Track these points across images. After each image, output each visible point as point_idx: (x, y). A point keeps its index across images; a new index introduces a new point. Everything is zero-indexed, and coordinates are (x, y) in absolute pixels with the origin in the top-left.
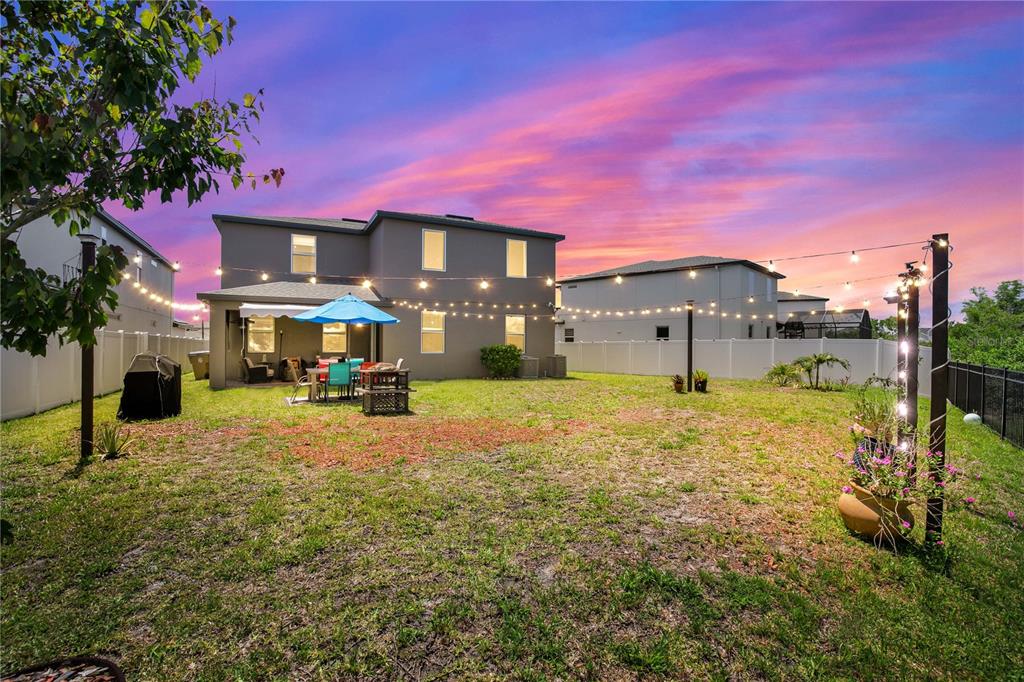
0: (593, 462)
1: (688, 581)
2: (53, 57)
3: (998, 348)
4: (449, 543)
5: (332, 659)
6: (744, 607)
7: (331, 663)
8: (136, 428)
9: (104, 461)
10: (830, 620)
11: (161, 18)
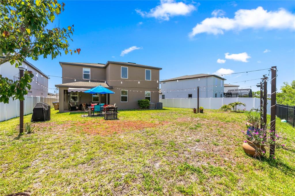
0: (170, 133)
1: (198, 168)
2: (9, 14)
3: (292, 100)
4: (129, 157)
5: (95, 191)
6: (215, 176)
7: (95, 192)
8: (37, 124)
9: (27, 134)
10: (241, 180)
11: (42, 2)
